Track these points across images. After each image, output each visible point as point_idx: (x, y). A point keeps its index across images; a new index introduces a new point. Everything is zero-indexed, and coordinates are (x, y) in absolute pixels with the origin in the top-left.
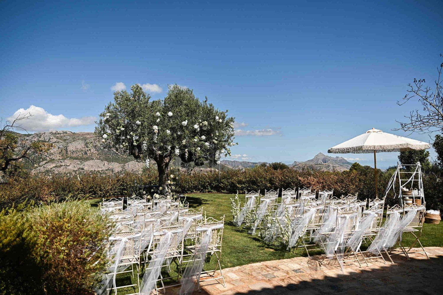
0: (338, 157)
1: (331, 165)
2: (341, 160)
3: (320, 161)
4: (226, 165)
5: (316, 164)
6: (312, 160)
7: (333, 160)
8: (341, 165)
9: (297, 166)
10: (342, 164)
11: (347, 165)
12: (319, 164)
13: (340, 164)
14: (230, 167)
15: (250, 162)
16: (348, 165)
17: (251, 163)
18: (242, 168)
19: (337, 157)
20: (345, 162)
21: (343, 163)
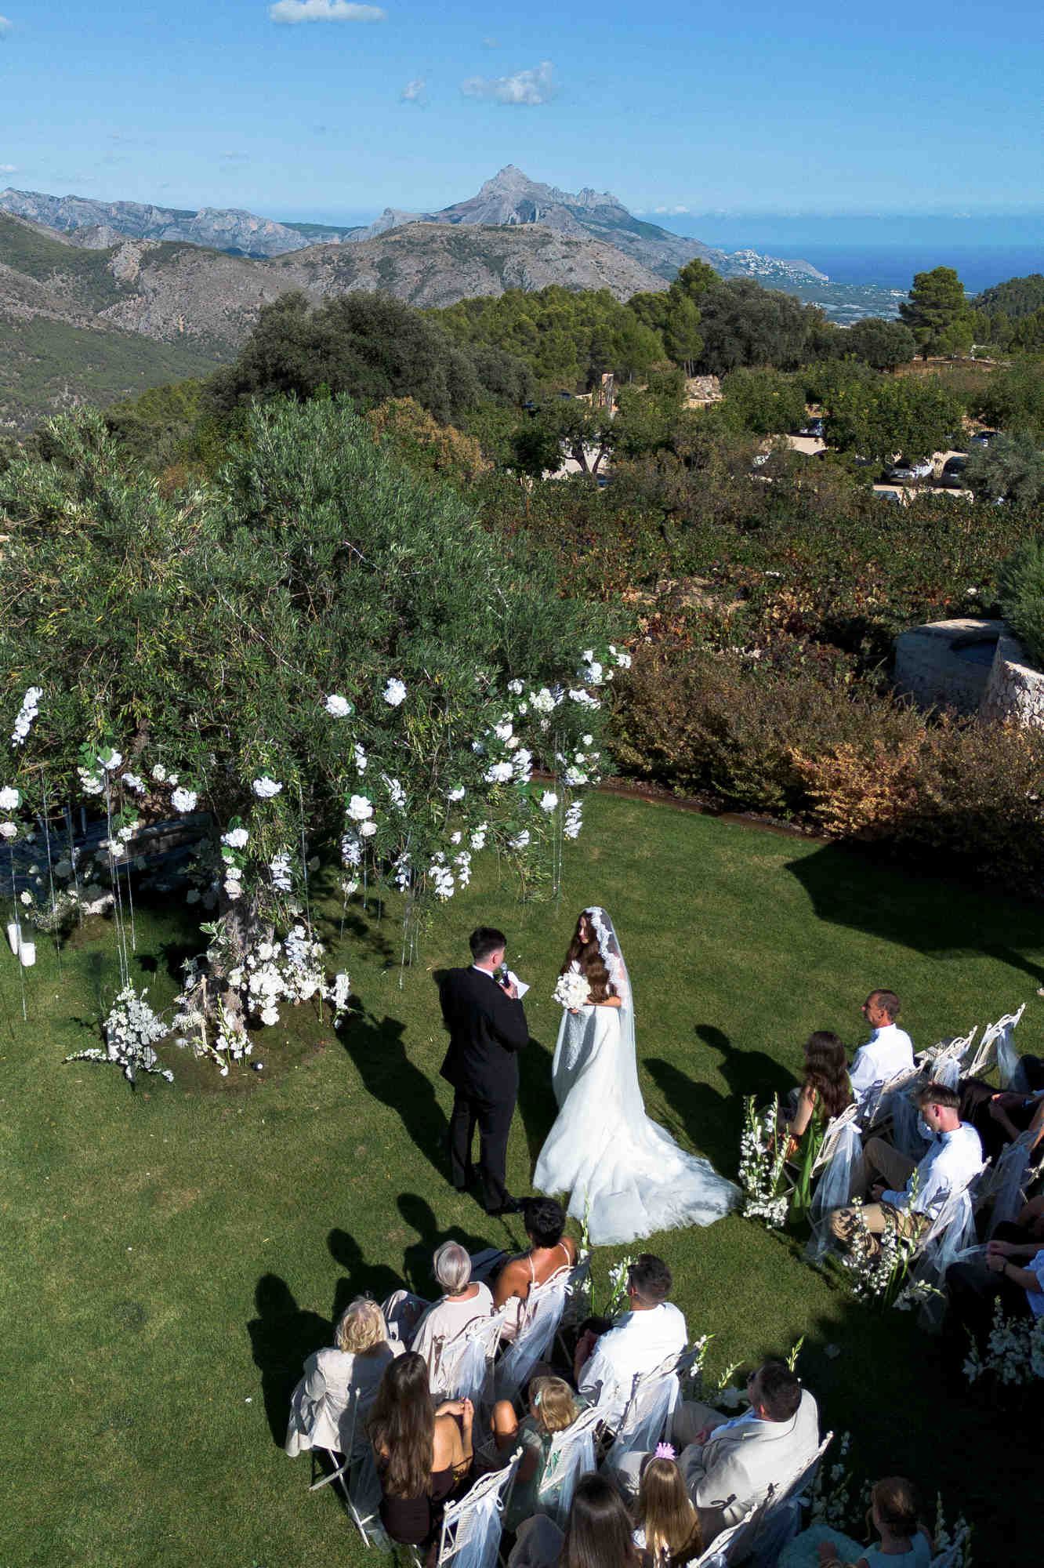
0: (592, 191)
1: (557, 234)
2: (601, 210)
3: (508, 213)
4: (24, 223)
5: (489, 229)
6: (469, 207)
7: (568, 207)
8: (601, 235)
9: (397, 237)
10: (604, 230)
11: (627, 233)
12: (504, 229)
13: (597, 228)
14: (53, 235)
15: (158, 209)
16: (633, 235)
17: (163, 211)
18: (119, 240)
19: (585, 190)
20: (622, 220)
21: (611, 224)
